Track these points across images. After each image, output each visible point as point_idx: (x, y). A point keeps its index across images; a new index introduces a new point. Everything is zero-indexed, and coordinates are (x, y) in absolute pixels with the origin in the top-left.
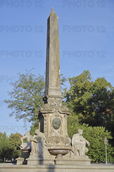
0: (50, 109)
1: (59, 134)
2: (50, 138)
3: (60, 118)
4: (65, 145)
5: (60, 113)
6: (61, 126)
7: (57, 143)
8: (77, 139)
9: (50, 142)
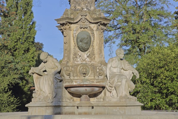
0: (72, 16)
1: (88, 59)
2: (72, 67)
3: (90, 32)
4: (98, 79)
5: (90, 22)
6: (93, 46)
7: (84, 75)
8: (114, 68)
9: (71, 74)
